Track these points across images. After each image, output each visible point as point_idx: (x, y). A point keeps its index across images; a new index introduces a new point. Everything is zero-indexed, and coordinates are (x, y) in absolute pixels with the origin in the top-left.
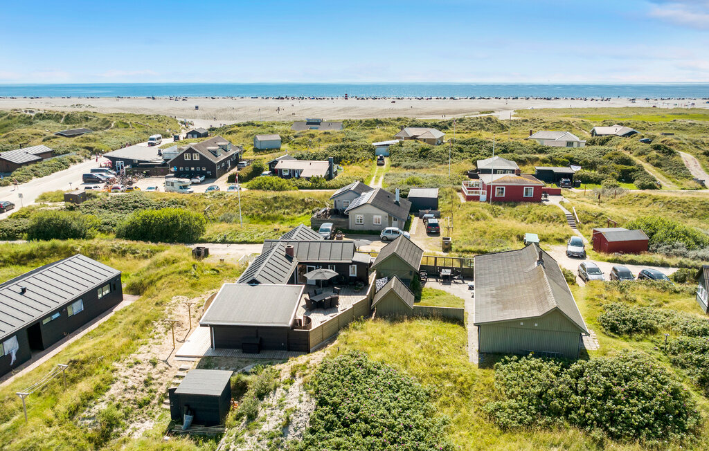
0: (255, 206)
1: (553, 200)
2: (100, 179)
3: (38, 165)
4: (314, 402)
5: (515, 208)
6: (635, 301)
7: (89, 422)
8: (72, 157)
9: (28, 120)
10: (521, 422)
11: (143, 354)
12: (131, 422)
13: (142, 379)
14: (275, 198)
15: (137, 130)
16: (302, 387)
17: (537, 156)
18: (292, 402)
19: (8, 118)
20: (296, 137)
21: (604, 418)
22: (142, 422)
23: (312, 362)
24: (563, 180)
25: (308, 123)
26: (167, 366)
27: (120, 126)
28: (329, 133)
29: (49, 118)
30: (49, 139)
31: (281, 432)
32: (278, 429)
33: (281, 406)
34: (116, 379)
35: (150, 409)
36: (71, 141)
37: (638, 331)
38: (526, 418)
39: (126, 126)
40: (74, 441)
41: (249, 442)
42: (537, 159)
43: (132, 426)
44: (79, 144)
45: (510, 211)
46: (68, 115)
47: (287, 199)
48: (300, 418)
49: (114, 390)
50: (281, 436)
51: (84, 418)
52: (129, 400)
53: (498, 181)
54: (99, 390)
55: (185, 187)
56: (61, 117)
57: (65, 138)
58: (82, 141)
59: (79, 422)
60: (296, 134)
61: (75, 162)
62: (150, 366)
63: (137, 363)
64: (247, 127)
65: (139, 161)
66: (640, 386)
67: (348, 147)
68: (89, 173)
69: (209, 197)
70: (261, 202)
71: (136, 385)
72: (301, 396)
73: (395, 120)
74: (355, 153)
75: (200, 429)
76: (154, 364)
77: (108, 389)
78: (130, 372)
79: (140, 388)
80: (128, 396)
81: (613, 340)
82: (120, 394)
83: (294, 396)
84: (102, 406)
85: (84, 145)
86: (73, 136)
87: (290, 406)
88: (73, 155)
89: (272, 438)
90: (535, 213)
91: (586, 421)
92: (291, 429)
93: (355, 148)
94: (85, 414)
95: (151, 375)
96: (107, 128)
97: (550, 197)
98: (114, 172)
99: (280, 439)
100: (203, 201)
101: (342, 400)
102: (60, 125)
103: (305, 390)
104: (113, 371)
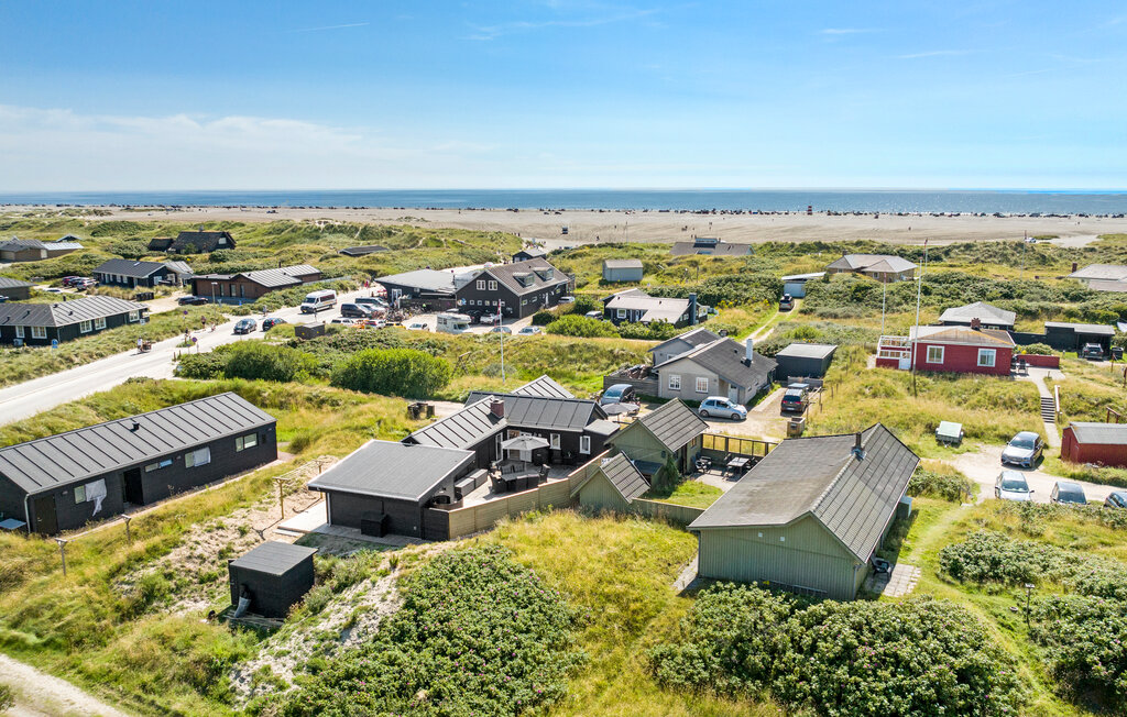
0: (541, 356)
1: (1036, 375)
2: (363, 313)
3: (293, 290)
4: (402, 602)
5: (955, 383)
6: (1039, 535)
7: (126, 587)
8: (344, 283)
9: (315, 234)
10: (689, 678)
11: (236, 519)
12: (182, 599)
13: (217, 549)
14: (572, 347)
15: (454, 250)
16: (395, 582)
17: (1061, 305)
18: (373, 600)
19: (293, 231)
20: (669, 264)
21: (825, 693)
22: (195, 601)
23: (429, 552)
24: (1088, 345)
25: (696, 245)
26: (259, 538)
27: (430, 244)
28: (721, 260)
29: (341, 232)
30: (327, 258)
31: (338, 635)
32: (336, 630)
33: (355, 601)
34: (183, 543)
35: (214, 587)
36: (354, 262)
37: (997, 577)
38: (699, 673)
39: (439, 244)
40: (97, 606)
41: (293, 641)
42: (1059, 311)
43: (180, 603)
44: (359, 266)
45: (942, 387)
46: (365, 227)
47: (589, 349)
48: (373, 621)
49: (174, 556)
50: (337, 640)
51: (123, 583)
52: (190, 571)
53: (933, 337)
54: (154, 552)
55: (461, 326)
56: (357, 230)
57: (348, 257)
58: (367, 263)
59: (116, 586)
60: (669, 261)
61: (347, 289)
62: (237, 535)
63: (220, 528)
64: (603, 249)
65: (422, 290)
66: (905, 652)
67: (738, 280)
68: (352, 302)
69: (481, 340)
70: (551, 351)
71: (206, 555)
72: (389, 593)
73: (853, 244)
74: (746, 290)
75: (254, 619)
76: (243, 532)
77: (167, 553)
78: (206, 536)
79: (211, 559)
80: (189, 566)
81: (946, 587)
82: (180, 562)
83: (380, 592)
84: (149, 571)
85: (366, 267)
86: (358, 255)
87: (365, 603)
88: (346, 280)
89: (322, 640)
90: (986, 393)
91: (795, 694)
92: (354, 632)
93: (748, 282)
94: (127, 578)
95: (232, 546)
96: (412, 246)
97: (1031, 370)
98: (387, 304)
99: (334, 643)
100: (470, 345)
101: (434, 605)
102: (352, 241)
103: (397, 586)
104: (184, 533)
